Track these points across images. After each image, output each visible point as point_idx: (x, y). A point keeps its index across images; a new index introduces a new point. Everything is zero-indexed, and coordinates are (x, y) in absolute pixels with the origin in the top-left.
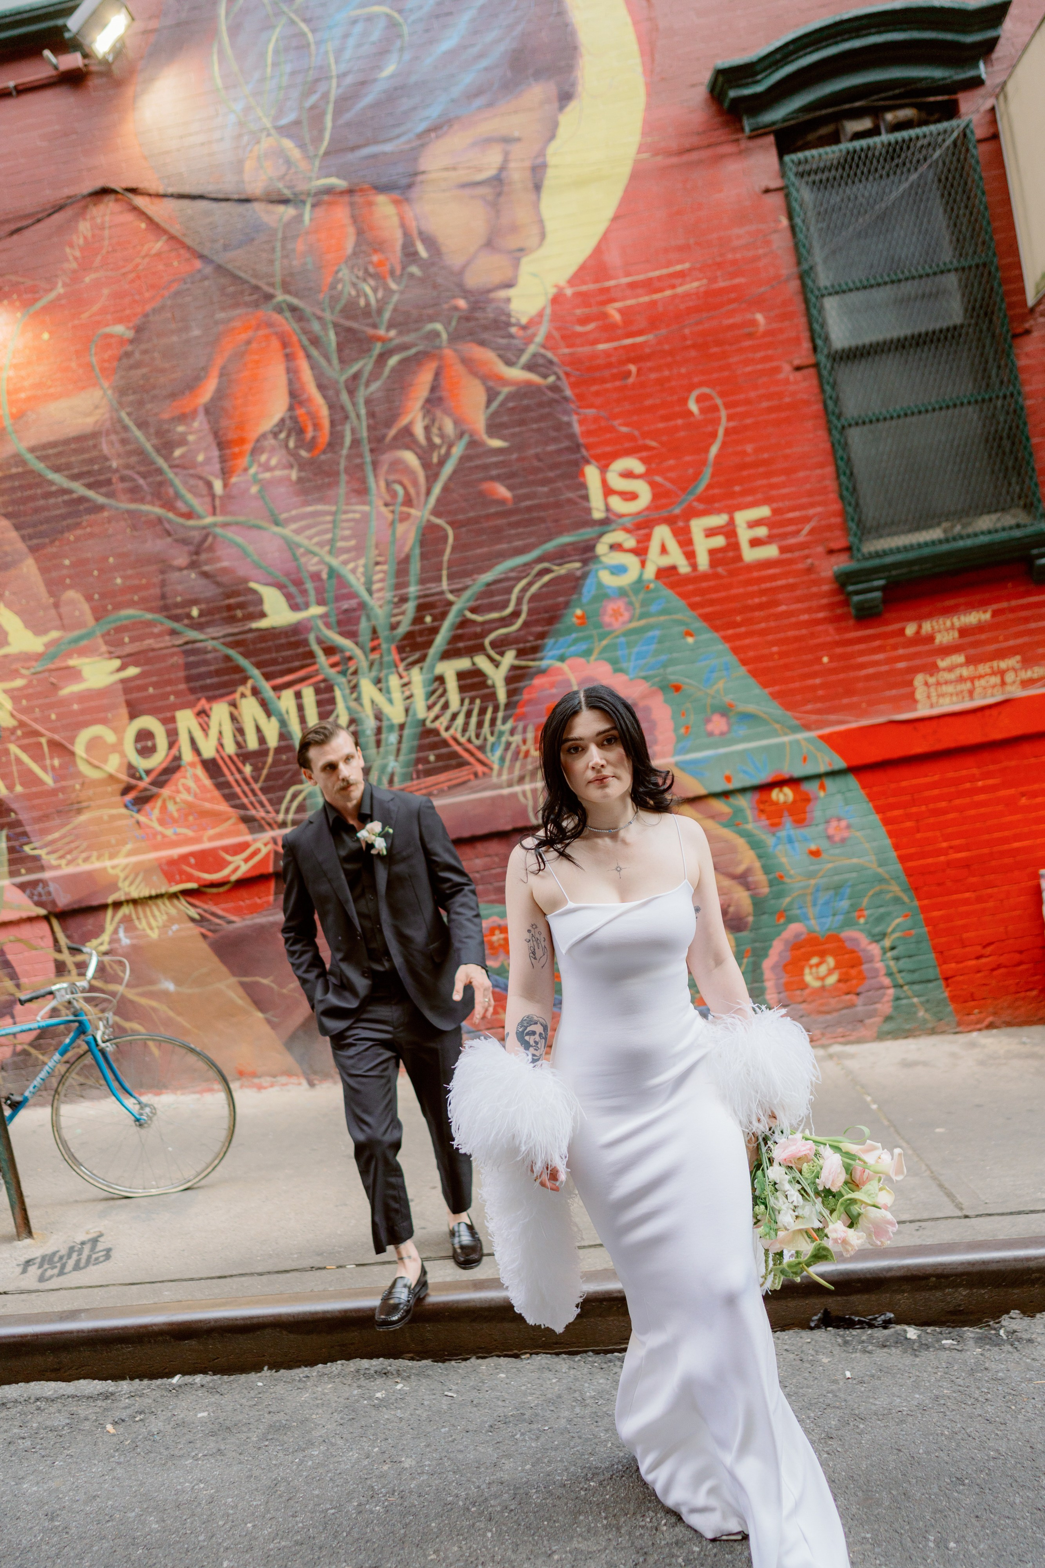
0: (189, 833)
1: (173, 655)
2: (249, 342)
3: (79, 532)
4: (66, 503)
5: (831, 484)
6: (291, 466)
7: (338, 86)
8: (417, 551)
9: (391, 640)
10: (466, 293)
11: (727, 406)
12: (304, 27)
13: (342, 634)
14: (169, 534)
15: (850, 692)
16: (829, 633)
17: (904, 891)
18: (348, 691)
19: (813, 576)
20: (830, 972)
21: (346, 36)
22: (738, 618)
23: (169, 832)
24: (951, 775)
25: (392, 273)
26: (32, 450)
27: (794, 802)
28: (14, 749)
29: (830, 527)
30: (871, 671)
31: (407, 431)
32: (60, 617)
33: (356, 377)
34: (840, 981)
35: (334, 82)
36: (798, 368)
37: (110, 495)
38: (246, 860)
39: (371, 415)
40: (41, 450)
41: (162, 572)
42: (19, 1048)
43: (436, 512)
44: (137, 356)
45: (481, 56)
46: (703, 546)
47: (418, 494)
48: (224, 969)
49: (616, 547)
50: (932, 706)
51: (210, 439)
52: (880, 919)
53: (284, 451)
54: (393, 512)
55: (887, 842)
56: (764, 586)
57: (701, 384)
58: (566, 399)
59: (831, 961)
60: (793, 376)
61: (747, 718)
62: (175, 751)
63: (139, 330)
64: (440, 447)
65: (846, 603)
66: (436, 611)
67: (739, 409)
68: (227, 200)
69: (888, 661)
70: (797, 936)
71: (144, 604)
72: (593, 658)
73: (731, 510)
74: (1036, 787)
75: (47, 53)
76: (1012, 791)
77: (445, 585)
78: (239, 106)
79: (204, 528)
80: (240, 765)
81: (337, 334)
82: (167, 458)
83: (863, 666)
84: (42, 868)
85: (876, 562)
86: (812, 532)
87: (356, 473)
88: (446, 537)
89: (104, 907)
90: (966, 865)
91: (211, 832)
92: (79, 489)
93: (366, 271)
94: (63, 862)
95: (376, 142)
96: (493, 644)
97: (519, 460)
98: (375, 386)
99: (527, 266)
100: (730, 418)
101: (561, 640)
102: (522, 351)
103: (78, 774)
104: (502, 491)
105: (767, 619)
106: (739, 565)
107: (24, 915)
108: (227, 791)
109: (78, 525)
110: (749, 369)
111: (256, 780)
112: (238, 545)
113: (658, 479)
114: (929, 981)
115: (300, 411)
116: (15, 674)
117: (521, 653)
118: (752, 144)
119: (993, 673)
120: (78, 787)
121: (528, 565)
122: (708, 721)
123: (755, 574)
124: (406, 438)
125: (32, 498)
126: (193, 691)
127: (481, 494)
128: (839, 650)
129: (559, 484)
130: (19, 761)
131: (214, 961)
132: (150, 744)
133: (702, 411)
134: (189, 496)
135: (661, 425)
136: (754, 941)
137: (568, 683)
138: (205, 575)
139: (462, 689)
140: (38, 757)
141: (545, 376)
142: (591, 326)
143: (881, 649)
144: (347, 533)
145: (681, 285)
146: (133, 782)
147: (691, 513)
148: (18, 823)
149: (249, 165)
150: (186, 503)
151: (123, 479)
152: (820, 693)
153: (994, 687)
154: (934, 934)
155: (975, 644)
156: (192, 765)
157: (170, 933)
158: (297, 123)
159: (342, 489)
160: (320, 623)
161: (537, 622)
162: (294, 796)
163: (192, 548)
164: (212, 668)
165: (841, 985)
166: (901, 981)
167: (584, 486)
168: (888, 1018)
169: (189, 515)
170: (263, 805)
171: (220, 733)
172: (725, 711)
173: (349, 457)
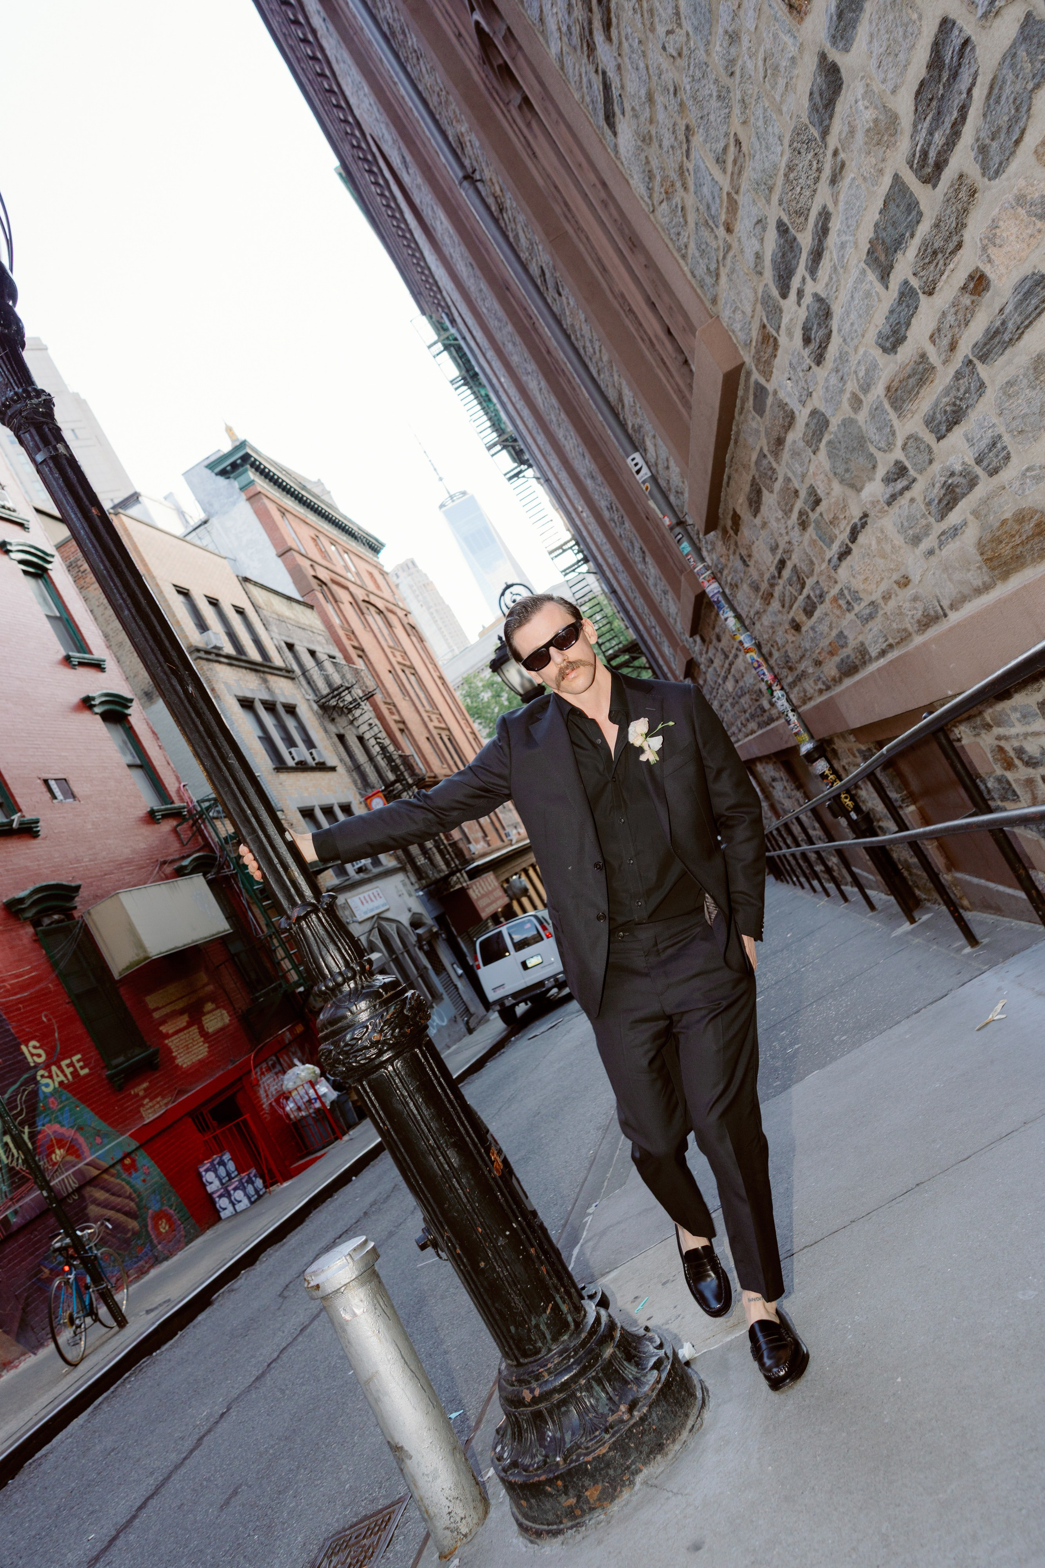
5: (92, 1043)
11: (54, 1018)
15: (128, 1118)
16: (113, 1098)
17: (170, 1186)
19: (101, 1078)
20: (165, 1225)
22: (88, 1097)
24: (162, 1141)
27: (131, 1163)
29: (99, 1059)
30: (129, 1109)
34: (169, 1227)
36: (68, 1003)
46: (68, 1071)
49: (42, 1076)
50: (149, 1118)
52: (169, 1200)
56: (90, 1084)
57: (44, 1011)
59: (164, 1221)
60: (67, 1006)
61: (105, 1135)
65: (113, 1086)
67: (58, 1019)
69: (131, 1105)
70: (152, 1215)
72: (52, 1122)
73: (70, 1057)
76: (179, 1142)
83: (126, 1108)
85: (114, 1070)
86: (94, 1061)
100: (56, 1022)
101: (40, 1117)
105: (95, 1097)
106: (79, 1077)
110: (54, 1004)
113: (44, 1048)
114: (189, 1218)
117: (30, 1126)
118: (21, 923)
119: (157, 1103)
121: (18, 1088)
122: (95, 1139)
123: (85, 1080)
128: (118, 1104)
129: (15, 1054)
135: (38, 1027)
136: (143, 1221)
137: (49, 1135)
142: (2, 991)
143: (128, 1101)
147: (59, 1060)
152: (120, 1120)
153: (159, 1108)
154: (183, 1199)
155: (149, 1094)
165: (170, 1229)
166: (182, 1221)
167: (23, 1054)
168: (184, 1237)
172: (98, 1134)
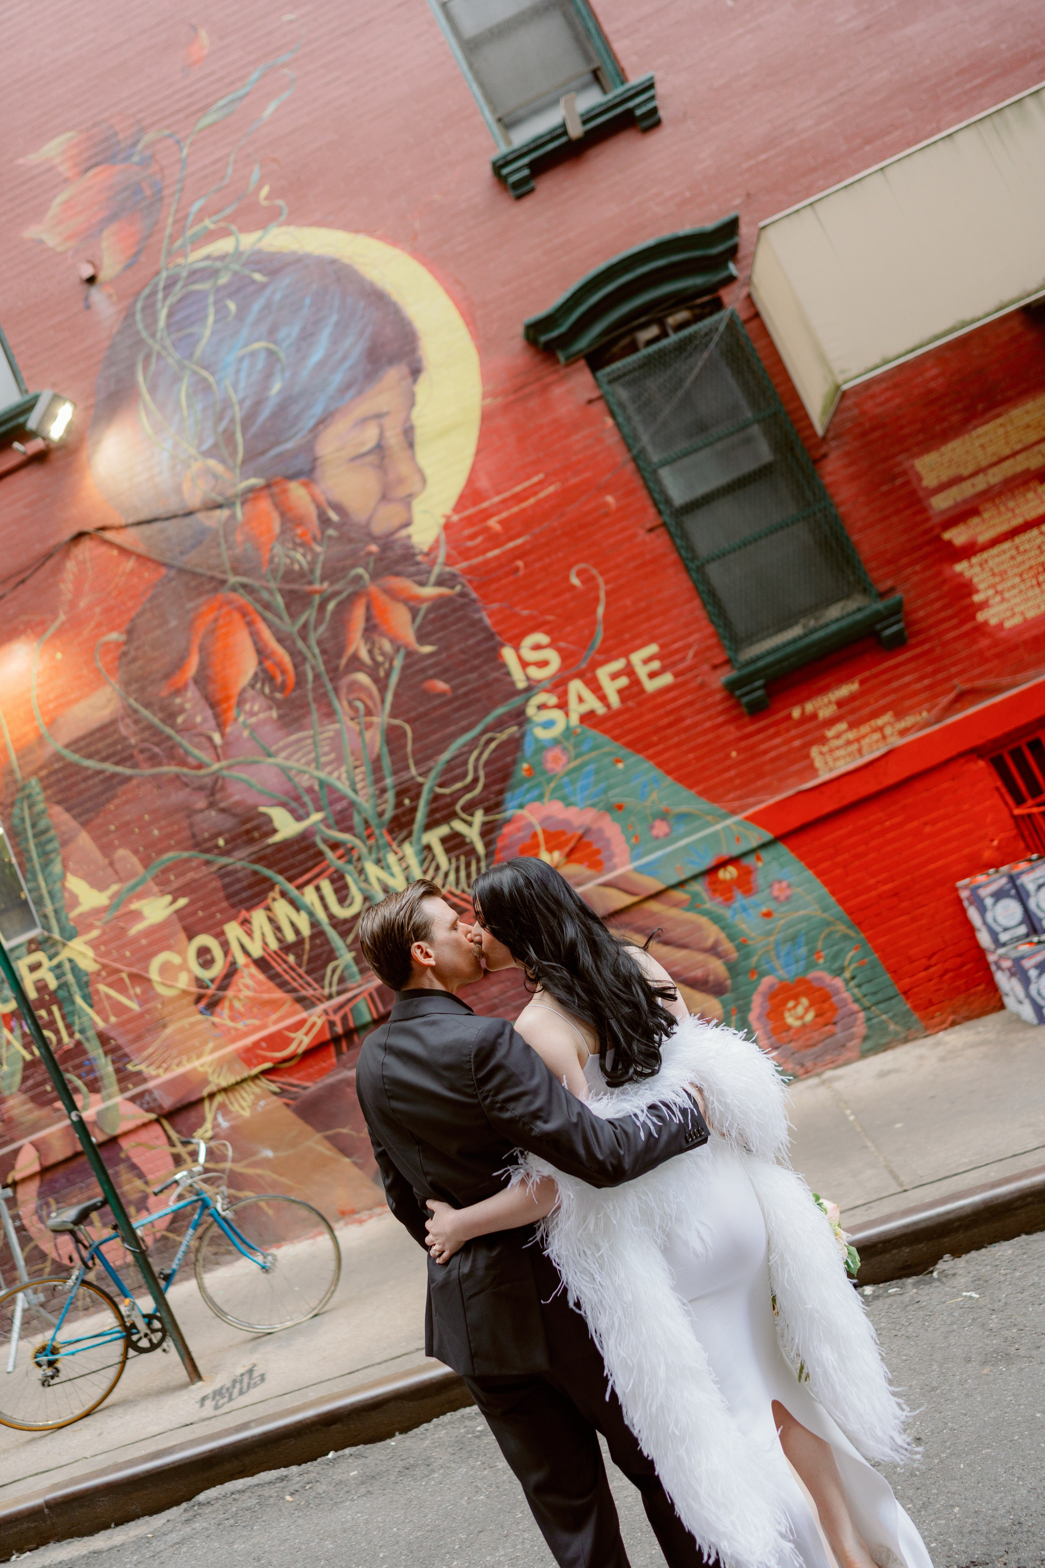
0: (256, 1022)
1: (211, 881)
2: (216, 620)
3: (117, 802)
4: (103, 781)
5: (701, 613)
6: (270, 708)
7: (241, 409)
8: (385, 750)
9: (380, 826)
10: (374, 539)
11: (602, 574)
12: (205, 374)
13: (343, 830)
14: (186, 785)
15: (761, 776)
16: (731, 732)
17: (849, 927)
18: (356, 875)
19: (706, 690)
20: (807, 1010)
21: (238, 371)
22: (655, 739)
23: (240, 1025)
24: (861, 822)
25: (314, 539)
26: (67, 746)
27: (739, 876)
28: (102, 988)
29: (709, 648)
30: (773, 754)
31: (355, 658)
32: (116, 872)
33: (305, 626)
34: (817, 1016)
35: (237, 408)
36: (651, 530)
37: (135, 766)
38: (307, 1034)
39: (324, 652)
40: (74, 745)
41: (189, 816)
42: (158, 1235)
43: (393, 715)
44: (132, 653)
45: (344, 358)
46: (611, 689)
47: (375, 704)
48: (309, 1128)
49: (542, 707)
50: (831, 770)
51: (203, 703)
52: (835, 957)
53: (262, 698)
54: (359, 723)
55: (824, 890)
56: (669, 707)
57: (577, 562)
58: (474, 601)
59: (805, 1001)
60: (648, 537)
61: (683, 817)
62: (230, 958)
63: (129, 632)
64: (383, 664)
65: (738, 705)
66: (413, 793)
67: (613, 574)
68: (174, 517)
69: (785, 743)
70: (771, 986)
71: (180, 845)
72: (546, 800)
73: (626, 654)
74: (934, 815)
75: (16, 445)
76: (914, 824)
77: (413, 771)
78: (168, 445)
79: (214, 773)
80: (284, 956)
81: (283, 596)
82: (173, 726)
83: (765, 752)
84: (145, 1080)
85: (752, 668)
86: (696, 655)
87: (323, 701)
88: (405, 734)
89: (201, 1101)
90: (895, 894)
91: (274, 1017)
92: (109, 767)
93: (294, 543)
94: (161, 1071)
95: (278, 443)
96: (464, 809)
97: (449, 657)
98: (322, 629)
99: (418, 506)
100: (607, 582)
101: (518, 791)
102: (429, 572)
103: (158, 996)
104: (441, 686)
105: (678, 733)
106: (643, 696)
107: (139, 1122)
108: (278, 980)
109: (115, 797)
110: (612, 540)
111: (300, 965)
112: (242, 780)
113: (562, 644)
114: (890, 998)
115: (268, 664)
116: (90, 927)
117: (487, 811)
118: (569, 370)
119: (874, 731)
120: (159, 1006)
121: (477, 738)
122: (652, 827)
123: (660, 700)
124: (355, 663)
125: (75, 784)
126: (233, 906)
127: (425, 692)
128: (743, 744)
129: (485, 668)
130: (108, 997)
131: (300, 1125)
132: (208, 957)
133: (583, 582)
134: (196, 752)
135: (554, 602)
136: (737, 1000)
137: (530, 825)
138: (223, 810)
139: (447, 851)
140: (123, 990)
141: (453, 587)
142: (479, 540)
143: (776, 735)
144: (326, 749)
145: (542, 490)
146: (202, 991)
147: (595, 665)
148: (118, 1048)
149: (186, 487)
150: (195, 757)
151: (142, 751)
152: (737, 782)
153: (877, 741)
154: (884, 958)
155: (852, 712)
156: (246, 966)
157: (259, 1109)
158: (216, 445)
159: (315, 716)
160: (322, 827)
161: (494, 783)
162: (334, 971)
163: (208, 792)
164: (245, 883)
165: (820, 1020)
166: (867, 1004)
167: (504, 665)
168: (866, 1038)
169: (200, 766)
170: (309, 985)
171: (263, 935)
172: (664, 816)
173: (314, 689)
